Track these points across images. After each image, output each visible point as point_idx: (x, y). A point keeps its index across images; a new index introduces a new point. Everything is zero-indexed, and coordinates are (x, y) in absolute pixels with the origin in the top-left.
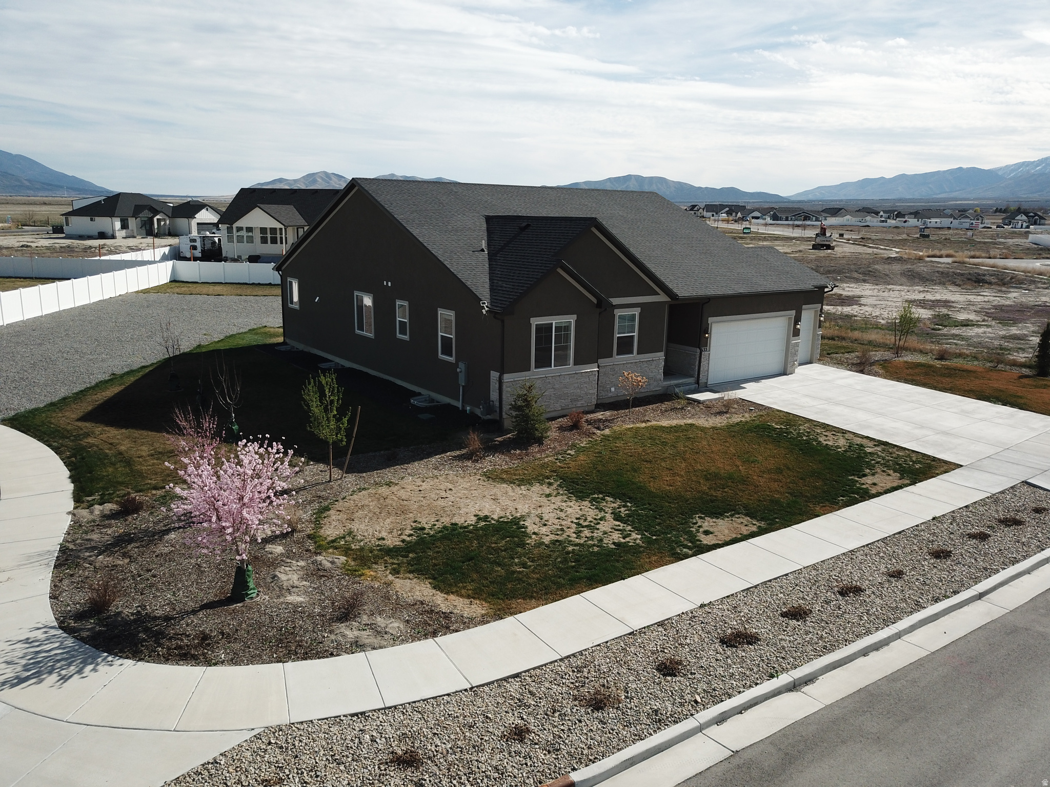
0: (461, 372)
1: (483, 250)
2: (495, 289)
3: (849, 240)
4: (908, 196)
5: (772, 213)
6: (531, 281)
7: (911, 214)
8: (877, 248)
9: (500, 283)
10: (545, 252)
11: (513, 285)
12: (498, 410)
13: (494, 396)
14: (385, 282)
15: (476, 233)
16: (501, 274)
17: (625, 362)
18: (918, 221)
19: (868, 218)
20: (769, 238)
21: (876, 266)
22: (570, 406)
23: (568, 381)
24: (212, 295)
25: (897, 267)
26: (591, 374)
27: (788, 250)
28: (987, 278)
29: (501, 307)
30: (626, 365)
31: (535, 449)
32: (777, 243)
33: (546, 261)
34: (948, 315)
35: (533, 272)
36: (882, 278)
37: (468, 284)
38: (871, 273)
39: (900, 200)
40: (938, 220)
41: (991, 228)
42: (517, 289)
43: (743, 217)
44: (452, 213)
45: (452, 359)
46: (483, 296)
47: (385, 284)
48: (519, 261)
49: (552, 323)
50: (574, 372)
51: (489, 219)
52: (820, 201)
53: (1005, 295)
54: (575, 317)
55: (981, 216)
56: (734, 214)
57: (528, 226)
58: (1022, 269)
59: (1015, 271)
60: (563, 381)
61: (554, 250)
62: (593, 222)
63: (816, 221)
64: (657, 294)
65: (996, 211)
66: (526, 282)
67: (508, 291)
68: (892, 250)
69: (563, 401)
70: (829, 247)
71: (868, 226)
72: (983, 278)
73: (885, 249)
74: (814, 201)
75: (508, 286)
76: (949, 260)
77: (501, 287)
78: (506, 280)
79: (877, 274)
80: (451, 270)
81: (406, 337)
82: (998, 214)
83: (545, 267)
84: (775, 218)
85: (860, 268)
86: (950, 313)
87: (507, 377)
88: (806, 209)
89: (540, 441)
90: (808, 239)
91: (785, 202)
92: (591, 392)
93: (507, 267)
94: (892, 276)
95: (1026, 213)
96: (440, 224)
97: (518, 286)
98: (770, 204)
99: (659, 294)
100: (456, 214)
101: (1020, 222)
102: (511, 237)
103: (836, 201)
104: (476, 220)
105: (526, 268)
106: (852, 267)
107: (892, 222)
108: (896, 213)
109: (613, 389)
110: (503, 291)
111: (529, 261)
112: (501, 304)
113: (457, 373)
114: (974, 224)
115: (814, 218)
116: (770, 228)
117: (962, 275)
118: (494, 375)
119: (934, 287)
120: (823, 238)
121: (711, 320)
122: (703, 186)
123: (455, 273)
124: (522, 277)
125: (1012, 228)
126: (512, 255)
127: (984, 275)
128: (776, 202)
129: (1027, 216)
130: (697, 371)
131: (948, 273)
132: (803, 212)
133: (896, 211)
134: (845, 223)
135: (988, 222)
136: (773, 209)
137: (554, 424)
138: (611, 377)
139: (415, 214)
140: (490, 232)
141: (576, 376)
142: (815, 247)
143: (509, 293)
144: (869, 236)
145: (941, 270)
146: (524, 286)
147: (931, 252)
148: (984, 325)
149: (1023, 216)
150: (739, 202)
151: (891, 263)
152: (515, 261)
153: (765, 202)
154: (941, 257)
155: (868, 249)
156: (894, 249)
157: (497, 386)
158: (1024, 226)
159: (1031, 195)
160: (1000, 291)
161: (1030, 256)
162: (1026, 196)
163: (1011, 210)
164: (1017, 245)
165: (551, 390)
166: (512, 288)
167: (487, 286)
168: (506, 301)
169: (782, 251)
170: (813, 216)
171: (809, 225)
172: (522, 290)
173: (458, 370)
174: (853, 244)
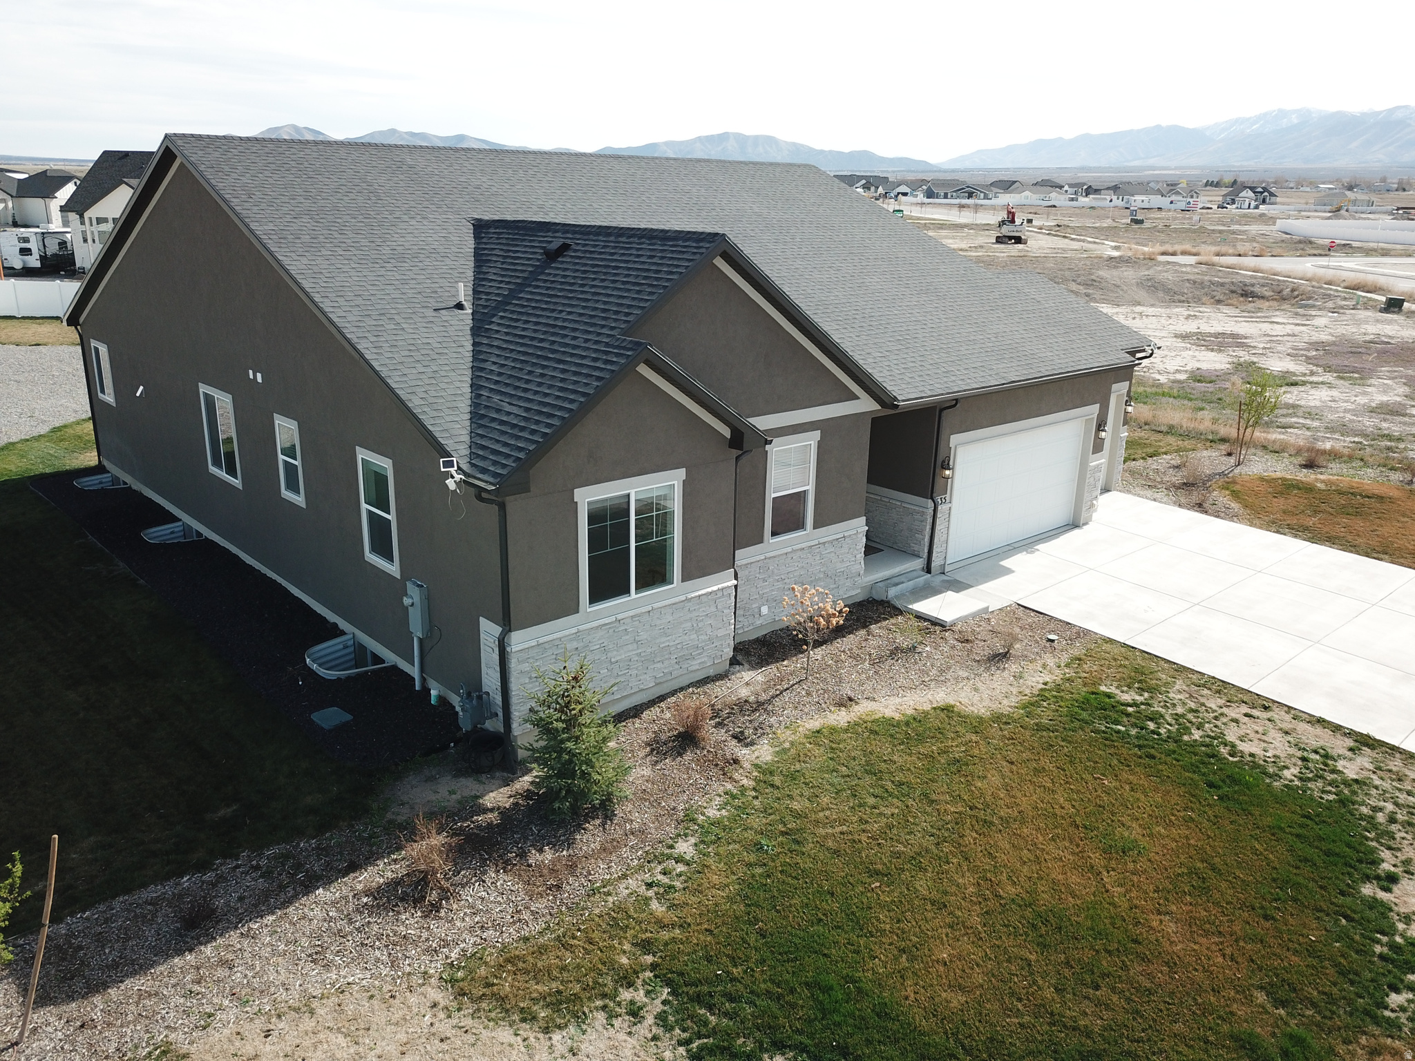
0: (412, 605)
1: (459, 306)
2: (483, 416)
3: (1041, 229)
4: (1093, 164)
5: (924, 187)
6: (572, 401)
7: (1108, 188)
8: (1084, 241)
9: (496, 398)
10: (605, 319)
11: (527, 410)
12: (501, 714)
13: (490, 679)
14: (251, 372)
15: (448, 261)
16: (500, 374)
17: (789, 549)
18: (1118, 199)
19: (1053, 195)
20: (931, 226)
21: (1101, 273)
22: (675, 674)
23: (670, 618)
24: (25, 344)
25: (1129, 274)
26: (720, 594)
27: (964, 246)
28: (1257, 289)
29: (495, 475)
30: (790, 556)
31: (590, 838)
32: (944, 233)
33: (607, 345)
34: (1254, 363)
35: (575, 373)
36: (1112, 291)
37: (415, 403)
38: (1095, 284)
39: (1083, 169)
40: (1143, 198)
41: (1211, 208)
42: (537, 422)
43: (886, 193)
44: (398, 214)
45: (393, 569)
46: (451, 437)
47: (251, 377)
48: (542, 340)
49: (628, 495)
50: (683, 598)
51: (480, 227)
52: (980, 170)
53: (1308, 322)
54: (681, 473)
55: (1196, 192)
56: (873, 189)
57: (565, 247)
58: (1300, 275)
59: (1289, 277)
60: (658, 622)
61: (627, 314)
62: (718, 245)
63: (984, 199)
64: (855, 397)
65: (1207, 184)
66: (560, 403)
67: (514, 426)
68: (1104, 244)
69: (659, 665)
70: (1018, 240)
71: (1054, 206)
72: (1252, 289)
73: (1095, 243)
74: (972, 170)
75: (515, 410)
76: (1191, 260)
77: (498, 411)
78: (509, 390)
79: (1104, 284)
80: (375, 364)
81: (299, 500)
82: (1208, 188)
83: (607, 362)
84: (930, 194)
85: (1079, 276)
86: (1255, 360)
87: (520, 640)
88: (969, 183)
89: (605, 809)
90: (986, 227)
91: (936, 171)
92: (721, 633)
93: (513, 355)
94: (1125, 288)
95: (1252, 189)
96: (364, 242)
97: (540, 413)
98: (916, 174)
99: (858, 398)
100: (405, 218)
101: (1247, 200)
102: (525, 275)
103: (1001, 170)
104: (452, 229)
105: (560, 361)
106: (1067, 273)
107: (1084, 201)
108: (1085, 187)
109: (765, 610)
110: (502, 423)
111: (567, 341)
112: (495, 463)
113: (406, 610)
114: (1192, 203)
115: (982, 195)
116: (929, 209)
117: (1222, 285)
118: (489, 630)
119: (1201, 309)
120: (1011, 227)
121: (955, 439)
122: (827, 149)
123: (384, 373)
124: (550, 387)
125: (1237, 208)
126: (527, 322)
127: (1253, 285)
128: (923, 172)
129: (1254, 192)
130: (927, 544)
131: (1203, 283)
132: (968, 187)
133: (1084, 184)
134: (1024, 202)
135: (1203, 200)
136: (924, 182)
137: (638, 732)
138: (761, 584)
139: (306, 219)
140: (480, 259)
141: (688, 605)
142: (999, 240)
143: (515, 432)
144: (1066, 223)
145: (1192, 277)
146: (553, 416)
147: (1163, 249)
148: (1322, 383)
149: (1250, 191)
150: (874, 171)
151: (1118, 267)
152: (533, 339)
153: (908, 171)
154: (1174, 254)
155: (1072, 242)
156: (1106, 242)
157: (496, 657)
158: (1252, 206)
159: (1245, 163)
160: (1297, 314)
161: (1291, 253)
162: (1239, 164)
163: (1225, 183)
164: (1263, 234)
165: (630, 647)
166: (525, 419)
167: (464, 405)
168: (508, 456)
169: (952, 246)
170: (981, 192)
171: (982, 205)
172: (548, 425)
173: (406, 601)
174: (1048, 234)
